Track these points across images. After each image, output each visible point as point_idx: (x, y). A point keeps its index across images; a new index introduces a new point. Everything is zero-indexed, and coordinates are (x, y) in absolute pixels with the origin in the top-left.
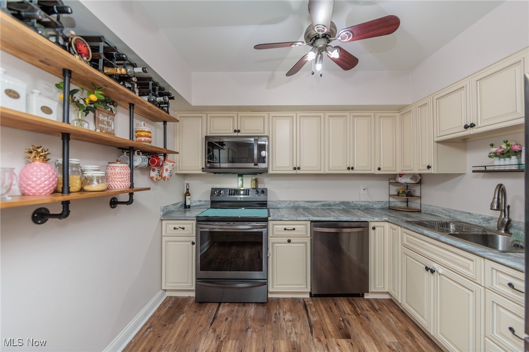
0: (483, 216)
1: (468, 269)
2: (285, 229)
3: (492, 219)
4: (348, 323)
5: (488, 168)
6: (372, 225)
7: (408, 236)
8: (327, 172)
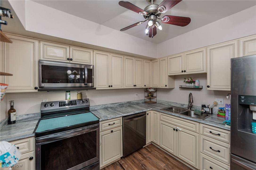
0: (181, 104)
1: (193, 128)
2: (109, 125)
3: (184, 105)
4: (145, 165)
5: (182, 87)
6: (147, 113)
7: (163, 116)
8: (125, 88)
